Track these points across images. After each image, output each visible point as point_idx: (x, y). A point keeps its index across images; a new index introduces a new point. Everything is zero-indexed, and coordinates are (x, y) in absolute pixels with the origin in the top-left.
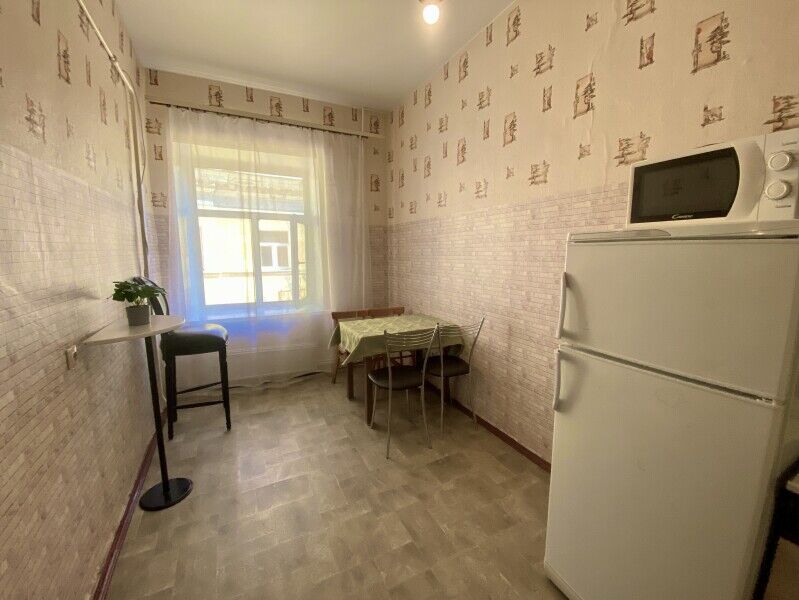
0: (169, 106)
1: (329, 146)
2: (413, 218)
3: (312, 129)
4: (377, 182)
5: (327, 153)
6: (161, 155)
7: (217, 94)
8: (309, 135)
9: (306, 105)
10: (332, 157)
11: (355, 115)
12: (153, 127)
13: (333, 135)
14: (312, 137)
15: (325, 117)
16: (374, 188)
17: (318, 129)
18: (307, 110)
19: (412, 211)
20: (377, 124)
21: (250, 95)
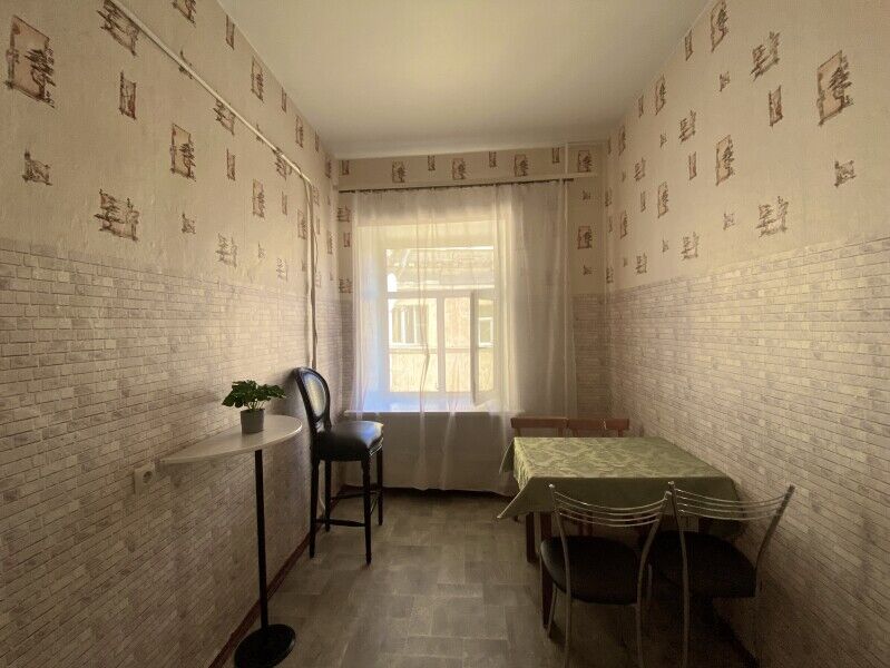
0: (353, 192)
1: (520, 200)
2: (642, 280)
3: (498, 184)
4: (588, 236)
5: (515, 210)
6: (349, 242)
7: (399, 170)
8: (494, 193)
9: (493, 159)
10: (522, 215)
11: (556, 156)
12: (343, 216)
13: (523, 187)
14: (497, 194)
15: (516, 167)
16: (583, 243)
17: (506, 184)
18: (494, 164)
19: (640, 270)
20: (587, 161)
21: (431, 162)
